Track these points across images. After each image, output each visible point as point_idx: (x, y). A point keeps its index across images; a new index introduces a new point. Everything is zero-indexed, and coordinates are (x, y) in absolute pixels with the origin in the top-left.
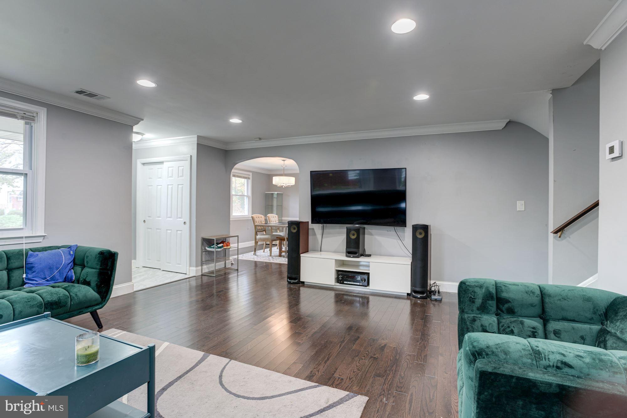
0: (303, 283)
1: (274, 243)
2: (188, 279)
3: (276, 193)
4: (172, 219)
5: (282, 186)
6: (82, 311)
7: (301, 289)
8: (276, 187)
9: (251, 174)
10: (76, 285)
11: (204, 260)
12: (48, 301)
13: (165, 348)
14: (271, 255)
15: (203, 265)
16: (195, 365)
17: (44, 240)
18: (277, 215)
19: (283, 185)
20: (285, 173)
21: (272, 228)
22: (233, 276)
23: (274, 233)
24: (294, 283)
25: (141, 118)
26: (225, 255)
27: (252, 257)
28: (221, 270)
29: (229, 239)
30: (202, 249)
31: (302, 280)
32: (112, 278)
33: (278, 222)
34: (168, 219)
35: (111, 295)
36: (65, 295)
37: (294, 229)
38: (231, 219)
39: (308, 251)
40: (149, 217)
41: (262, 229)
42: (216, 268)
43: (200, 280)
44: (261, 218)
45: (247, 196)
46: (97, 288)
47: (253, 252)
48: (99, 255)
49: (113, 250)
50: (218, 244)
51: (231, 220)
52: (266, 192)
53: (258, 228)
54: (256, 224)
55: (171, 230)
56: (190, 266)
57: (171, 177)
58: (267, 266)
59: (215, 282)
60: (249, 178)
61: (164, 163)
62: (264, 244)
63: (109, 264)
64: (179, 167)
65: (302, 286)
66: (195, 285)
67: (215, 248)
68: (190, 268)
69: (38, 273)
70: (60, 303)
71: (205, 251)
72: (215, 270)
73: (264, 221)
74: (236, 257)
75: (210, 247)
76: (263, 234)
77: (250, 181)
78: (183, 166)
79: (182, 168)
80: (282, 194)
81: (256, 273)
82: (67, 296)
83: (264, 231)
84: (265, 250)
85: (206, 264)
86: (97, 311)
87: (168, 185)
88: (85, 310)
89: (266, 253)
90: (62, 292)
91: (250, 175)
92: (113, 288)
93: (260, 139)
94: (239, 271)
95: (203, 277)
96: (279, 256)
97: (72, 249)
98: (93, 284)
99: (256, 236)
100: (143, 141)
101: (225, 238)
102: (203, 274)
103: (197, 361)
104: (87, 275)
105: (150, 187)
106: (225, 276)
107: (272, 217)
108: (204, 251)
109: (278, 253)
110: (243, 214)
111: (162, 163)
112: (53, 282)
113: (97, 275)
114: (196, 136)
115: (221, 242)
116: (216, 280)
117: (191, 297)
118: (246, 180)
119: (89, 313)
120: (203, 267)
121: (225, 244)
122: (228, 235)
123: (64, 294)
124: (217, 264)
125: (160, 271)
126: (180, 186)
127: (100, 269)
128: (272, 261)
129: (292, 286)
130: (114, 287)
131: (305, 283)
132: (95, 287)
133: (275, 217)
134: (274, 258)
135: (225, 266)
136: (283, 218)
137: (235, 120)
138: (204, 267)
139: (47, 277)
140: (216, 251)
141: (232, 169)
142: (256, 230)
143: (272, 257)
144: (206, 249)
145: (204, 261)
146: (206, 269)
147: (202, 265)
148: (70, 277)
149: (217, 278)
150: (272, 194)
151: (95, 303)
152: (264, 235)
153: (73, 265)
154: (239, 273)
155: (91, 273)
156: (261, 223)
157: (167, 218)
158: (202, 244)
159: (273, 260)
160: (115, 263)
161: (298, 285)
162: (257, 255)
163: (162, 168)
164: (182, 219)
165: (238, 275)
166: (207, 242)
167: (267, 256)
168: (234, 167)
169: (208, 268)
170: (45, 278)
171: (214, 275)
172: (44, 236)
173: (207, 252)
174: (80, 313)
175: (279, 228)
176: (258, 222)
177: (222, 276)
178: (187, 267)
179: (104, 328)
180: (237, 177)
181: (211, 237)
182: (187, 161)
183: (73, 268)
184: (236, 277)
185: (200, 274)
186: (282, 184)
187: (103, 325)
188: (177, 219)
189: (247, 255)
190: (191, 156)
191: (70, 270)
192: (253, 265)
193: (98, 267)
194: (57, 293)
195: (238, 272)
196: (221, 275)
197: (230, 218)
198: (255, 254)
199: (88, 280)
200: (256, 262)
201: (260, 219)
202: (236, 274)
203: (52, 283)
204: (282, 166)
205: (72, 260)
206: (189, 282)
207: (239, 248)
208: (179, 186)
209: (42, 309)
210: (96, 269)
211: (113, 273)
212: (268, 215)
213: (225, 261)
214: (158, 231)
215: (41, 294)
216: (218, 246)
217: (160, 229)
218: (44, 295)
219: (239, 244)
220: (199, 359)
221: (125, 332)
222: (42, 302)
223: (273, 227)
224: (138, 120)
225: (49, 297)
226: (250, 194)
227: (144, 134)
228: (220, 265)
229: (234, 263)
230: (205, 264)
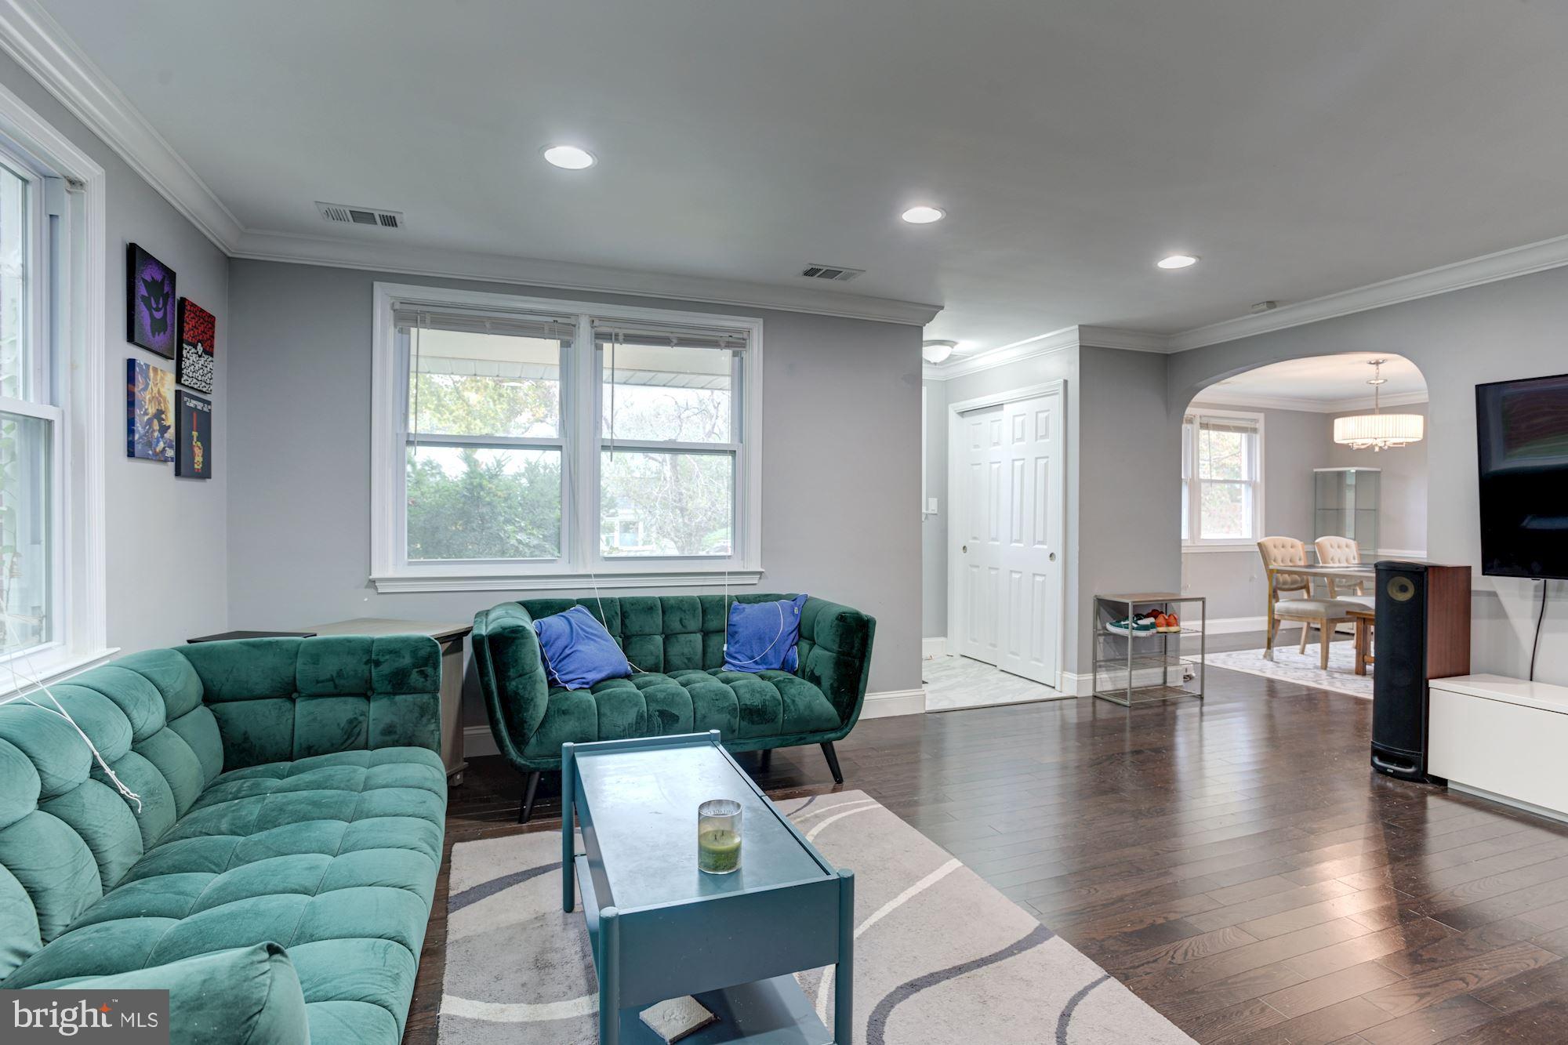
0: (1441, 783)
1: (1341, 627)
2: (1058, 702)
3: (1353, 470)
4: (1022, 545)
5: (1372, 447)
6: (805, 738)
7: (1433, 802)
8: (1348, 452)
9: (1261, 416)
10: (798, 680)
11: (1100, 656)
12: (746, 705)
13: (950, 874)
14: (1325, 667)
15: (1098, 669)
16: (1006, 949)
17: (762, 580)
18: (1355, 540)
19: (1375, 442)
20: (1380, 406)
21: (1332, 582)
22: (1186, 712)
23: (1339, 598)
24: (1396, 775)
25: (939, 305)
26: (1163, 650)
27: (1258, 664)
28: (1152, 691)
29: (1179, 607)
30: (1095, 627)
31: (1433, 770)
32: (863, 676)
33: (1356, 561)
34: (1014, 544)
35: (860, 713)
36: (774, 698)
37: (1403, 589)
38: (1184, 550)
39: (1468, 674)
40: (975, 538)
41: (1294, 582)
42: (1134, 685)
43: (1090, 709)
44: (1292, 550)
45: (1250, 483)
46: (832, 693)
47: (1263, 651)
48: (836, 622)
49: (865, 612)
50: (1140, 619)
51: (1183, 552)
52: (1315, 470)
53: (1281, 580)
54: (1273, 566)
55: (1020, 572)
56: (1065, 669)
57: (1021, 439)
58: (1312, 700)
59: (1128, 721)
60: (1255, 430)
61: (1005, 406)
62: (1302, 628)
63: (857, 643)
64: (1037, 413)
65: (1433, 793)
66: (1075, 721)
67: (1130, 626)
68: (1064, 675)
69: (743, 645)
70: (765, 712)
71: (1104, 634)
72: (1131, 688)
73: (1302, 557)
74: (1198, 658)
75: (1117, 624)
76: (1298, 598)
77: (1258, 439)
78: (1048, 410)
79: (1046, 414)
80: (1379, 472)
81: (1270, 717)
82: (778, 700)
83: (1301, 588)
84: (1308, 646)
85: (1108, 669)
86: (834, 742)
87: (1014, 460)
88: (810, 738)
89: (1311, 659)
90: (770, 688)
91: (1256, 421)
92: (865, 698)
93: (1271, 304)
94: (1206, 700)
95: (1098, 702)
96: (1357, 673)
97: (798, 603)
98: (826, 683)
99: (1273, 601)
100: (957, 360)
101: (1165, 604)
102: (1095, 694)
103: (1013, 942)
104: (816, 661)
105: (976, 468)
106: (1165, 710)
107: (1336, 546)
108: (1101, 632)
109: (1351, 663)
110: (1233, 535)
111: (999, 406)
112: (765, 667)
113: (832, 666)
114: (1077, 327)
115: (1150, 611)
116: (1131, 718)
117: (1064, 750)
118: (1244, 435)
119: (818, 745)
120: (1098, 677)
121: (1161, 619)
122: (1173, 594)
123: (772, 696)
124: (1133, 672)
125: (996, 671)
126: (1041, 462)
127: (839, 652)
128: (1325, 686)
129: (1390, 785)
130: (868, 697)
131: (1450, 785)
132: (830, 691)
133: (1347, 546)
134: (1336, 675)
135: (1165, 682)
136: (1379, 550)
137: (1176, 261)
138: (1102, 676)
139: (756, 655)
140: (1135, 638)
141: (1187, 406)
142: (1274, 583)
143: (1331, 674)
144: (1107, 630)
145: (1102, 659)
146: (1108, 681)
147: (1095, 671)
148: (790, 661)
149: (1133, 713)
150: (1341, 475)
151: (830, 725)
152: (1303, 600)
153: (797, 637)
154: (1205, 709)
155: (822, 658)
156: (1291, 564)
157: (1011, 542)
158: (1097, 613)
159: (1331, 684)
160: (869, 642)
161: (1419, 786)
162: (1275, 659)
163: (1000, 420)
164: (1045, 547)
165: (1202, 714)
166: (1112, 611)
167: (1311, 667)
168: (1193, 400)
169: (1113, 680)
170: (752, 658)
171: (1127, 703)
172: (761, 573)
173: (1112, 637)
174: (801, 739)
175: (1362, 582)
176: (1282, 561)
177: (1151, 707)
178: (1055, 670)
179: (845, 783)
180: (1214, 429)
181: (1122, 596)
182: (1057, 396)
183: (796, 644)
184: (1197, 719)
185: (1090, 693)
186: (1370, 442)
187: (843, 776)
188: (1034, 545)
189: (1241, 657)
190: (1066, 382)
191: (792, 646)
192: (1263, 689)
193: (835, 647)
194: (762, 692)
195: (1202, 705)
196: (1148, 706)
197: (1180, 546)
198: (1269, 657)
199: (817, 673)
200: (1271, 683)
201: (1290, 551)
202: (1197, 710)
203: (762, 669)
204: (1367, 382)
205: (795, 626)
206: (1061, 709)
207: (1207, 632)
208: (1039, 460)
209: (735, 718)
210: (831, 652)
211: (865, 665)
212: (1317, 541)
213: (1166, 668)
214: (993, 572)
215: (737, 689)
216: (1140, 622)
217: (997, 569)
218: (742, 691)
219: (1207, 622)
220: (1022, 936)
221: (880, 806)
222: (735, 704)
223: (1337, 580)
224: (931, 311)
225: (748, 696)
226: (1258, 476)
227: (956, 343)
228: (1148, 676)
229: (1194, 675)
230: (1104, 669)
